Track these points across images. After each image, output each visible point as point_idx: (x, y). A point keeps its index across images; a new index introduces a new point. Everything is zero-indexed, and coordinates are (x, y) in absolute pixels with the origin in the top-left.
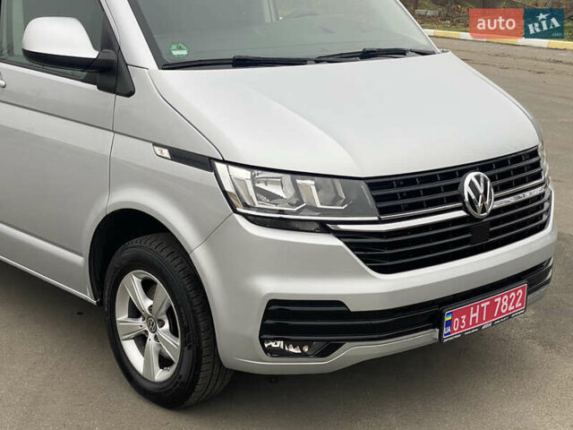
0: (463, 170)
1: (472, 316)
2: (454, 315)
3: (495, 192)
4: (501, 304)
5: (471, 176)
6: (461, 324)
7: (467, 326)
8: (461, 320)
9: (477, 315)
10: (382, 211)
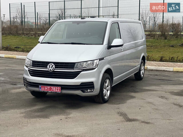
0: (49, 63)
1: (46, 88)
2: (42, 87)
3: (55, 68)
4: (53, 89)
5: (50, 64)
6: (43, 89)
7: (45, 90)
8: (43, 88)
9: (47, 88)
10: (33, 66)
